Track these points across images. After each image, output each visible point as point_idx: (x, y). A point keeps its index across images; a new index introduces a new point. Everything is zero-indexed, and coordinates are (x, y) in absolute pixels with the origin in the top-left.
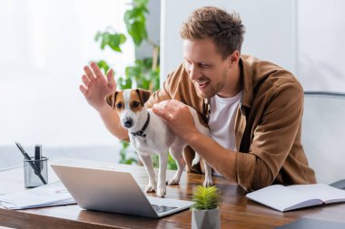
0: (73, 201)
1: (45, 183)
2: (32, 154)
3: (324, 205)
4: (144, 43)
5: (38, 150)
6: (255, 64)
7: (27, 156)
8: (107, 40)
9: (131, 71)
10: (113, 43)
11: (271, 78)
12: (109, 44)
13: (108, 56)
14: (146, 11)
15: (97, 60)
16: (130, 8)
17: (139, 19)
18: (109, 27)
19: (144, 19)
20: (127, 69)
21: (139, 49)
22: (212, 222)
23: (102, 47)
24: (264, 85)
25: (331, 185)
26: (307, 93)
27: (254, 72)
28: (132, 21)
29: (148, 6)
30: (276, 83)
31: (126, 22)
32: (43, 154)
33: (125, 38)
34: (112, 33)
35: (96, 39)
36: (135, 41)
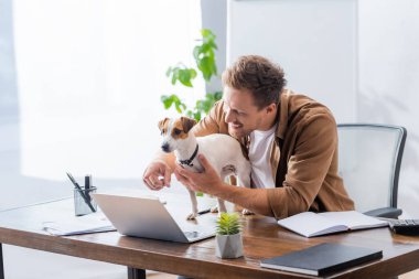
0: (114, 228)
1: (94, 211)
2: (82, 184)
3: (350, 231)
4: (213, 77)
5: (87, 180)
6: (291, 97)
7: (77, 186)
8: (177, 76)
9: (201, 105)
10: (183, 78)
11: (303, 110)
12: (180, 79)
13: (179, 90)
14: (215, 47)
15: (168, 94)
16: (200, 44)
17: (208, 54)
18: (180, 63)
19: (212, 54)
20: (198, 102)
21: (209, 84)
22: (234, 246)
23: (174, 82)
24: (297, 117)
25: (365, 214)
26: (340, 126)
27: (289, 106)
28: (201, 56)
29: (216, 42)
30: (307, 115)
31: (196, 58)
32: (93, 183)
33: (196, 74)
34: (183, 68)
35: (168, 74)
36: (205, 76)
